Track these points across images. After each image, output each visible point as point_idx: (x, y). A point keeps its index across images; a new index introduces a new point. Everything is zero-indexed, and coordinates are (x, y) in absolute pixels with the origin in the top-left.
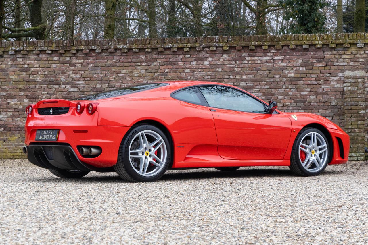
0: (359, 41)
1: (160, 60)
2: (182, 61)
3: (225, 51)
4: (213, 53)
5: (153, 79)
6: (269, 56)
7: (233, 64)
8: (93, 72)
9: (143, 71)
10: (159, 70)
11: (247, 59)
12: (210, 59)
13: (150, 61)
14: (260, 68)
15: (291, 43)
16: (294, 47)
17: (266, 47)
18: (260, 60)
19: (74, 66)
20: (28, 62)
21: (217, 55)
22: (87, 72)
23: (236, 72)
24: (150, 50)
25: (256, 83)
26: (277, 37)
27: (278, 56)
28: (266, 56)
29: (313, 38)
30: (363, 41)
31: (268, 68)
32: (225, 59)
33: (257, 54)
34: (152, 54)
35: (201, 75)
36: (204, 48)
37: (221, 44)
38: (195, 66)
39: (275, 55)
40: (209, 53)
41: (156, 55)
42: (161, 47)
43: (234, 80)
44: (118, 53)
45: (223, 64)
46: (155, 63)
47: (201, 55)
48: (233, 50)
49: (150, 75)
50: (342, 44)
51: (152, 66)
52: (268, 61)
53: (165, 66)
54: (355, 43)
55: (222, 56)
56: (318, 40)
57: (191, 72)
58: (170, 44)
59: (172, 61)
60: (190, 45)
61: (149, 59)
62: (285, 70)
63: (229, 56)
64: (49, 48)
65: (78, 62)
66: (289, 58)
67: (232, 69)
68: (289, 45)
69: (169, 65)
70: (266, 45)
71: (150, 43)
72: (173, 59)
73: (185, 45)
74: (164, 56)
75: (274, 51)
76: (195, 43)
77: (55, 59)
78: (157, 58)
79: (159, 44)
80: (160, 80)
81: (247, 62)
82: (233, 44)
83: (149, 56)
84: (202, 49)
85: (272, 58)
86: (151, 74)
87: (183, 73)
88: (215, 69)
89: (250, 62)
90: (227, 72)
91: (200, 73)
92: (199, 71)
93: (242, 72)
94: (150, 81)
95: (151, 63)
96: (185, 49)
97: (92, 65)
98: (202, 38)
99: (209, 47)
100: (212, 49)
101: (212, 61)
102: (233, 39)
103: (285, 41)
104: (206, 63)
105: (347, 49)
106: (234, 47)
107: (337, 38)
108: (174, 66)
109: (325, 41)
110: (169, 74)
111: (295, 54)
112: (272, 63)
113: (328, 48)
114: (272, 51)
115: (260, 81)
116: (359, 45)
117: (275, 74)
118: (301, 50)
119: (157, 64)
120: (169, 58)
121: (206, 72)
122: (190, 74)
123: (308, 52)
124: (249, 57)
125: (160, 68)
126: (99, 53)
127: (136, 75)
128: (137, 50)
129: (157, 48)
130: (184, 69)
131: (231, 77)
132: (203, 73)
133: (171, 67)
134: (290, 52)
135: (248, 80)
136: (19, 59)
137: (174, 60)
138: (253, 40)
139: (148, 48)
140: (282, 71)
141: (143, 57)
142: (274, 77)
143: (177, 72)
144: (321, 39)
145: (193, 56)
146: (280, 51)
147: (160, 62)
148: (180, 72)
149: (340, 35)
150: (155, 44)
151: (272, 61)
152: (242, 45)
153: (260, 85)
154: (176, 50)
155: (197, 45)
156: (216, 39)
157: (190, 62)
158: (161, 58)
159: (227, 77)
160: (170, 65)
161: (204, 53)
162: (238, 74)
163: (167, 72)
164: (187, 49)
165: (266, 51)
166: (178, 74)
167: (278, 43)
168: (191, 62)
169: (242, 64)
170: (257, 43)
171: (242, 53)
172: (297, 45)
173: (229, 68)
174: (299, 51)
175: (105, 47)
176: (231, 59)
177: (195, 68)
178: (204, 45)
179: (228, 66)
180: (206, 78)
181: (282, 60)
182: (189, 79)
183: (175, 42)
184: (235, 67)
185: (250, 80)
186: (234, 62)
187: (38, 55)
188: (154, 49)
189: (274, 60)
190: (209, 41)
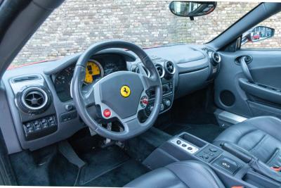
25: (113, 10)
185: (109, 8)
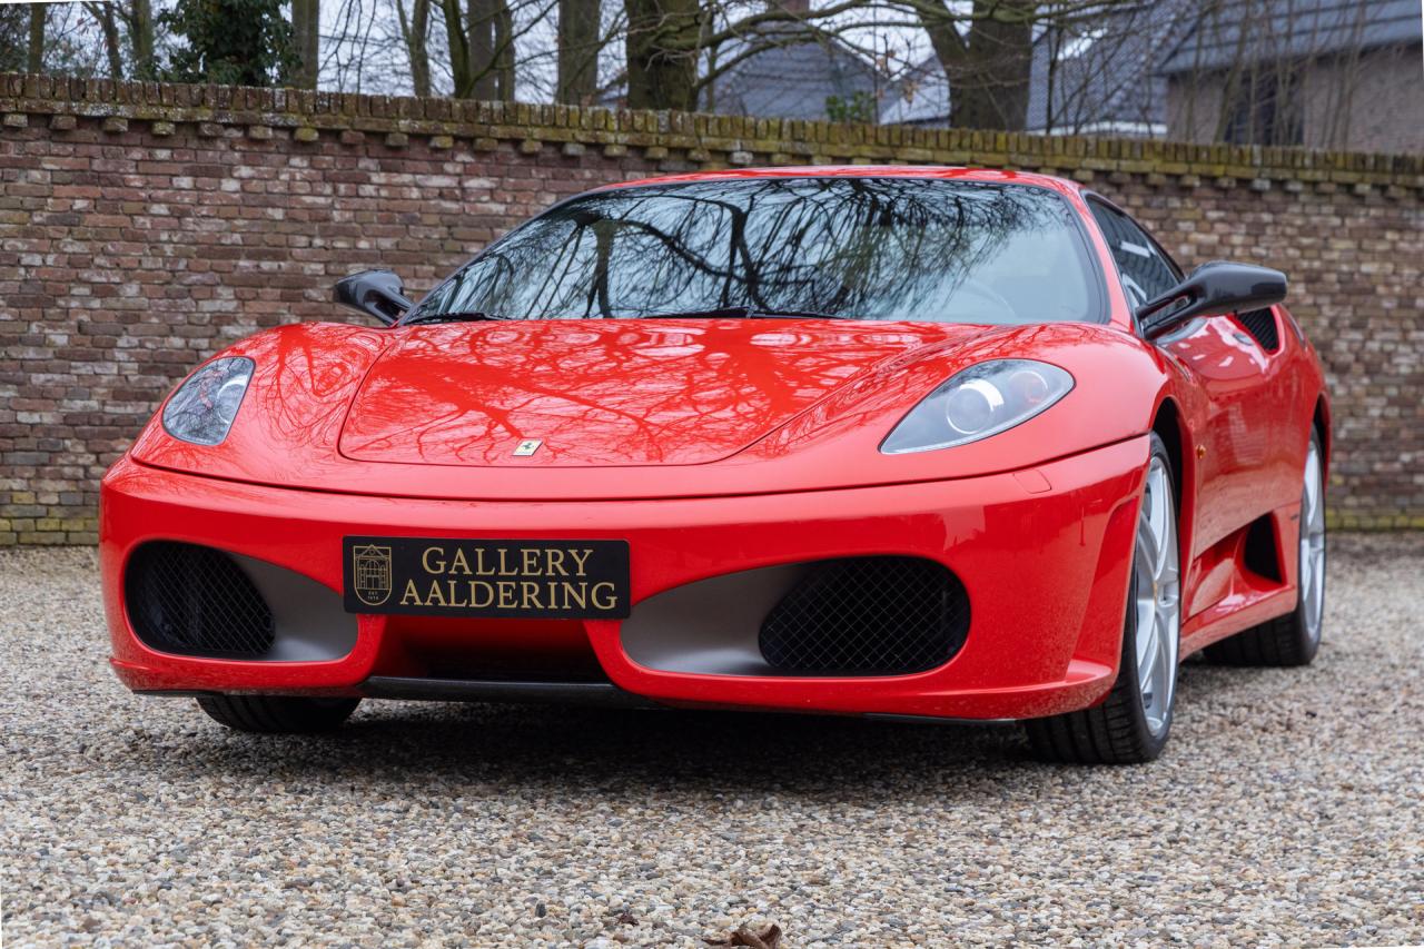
0: (738, 142)
1: (53, 162)
2: (141, 170)
3: (301, 147)
4: (256, 149)
5: (27, 234)
6: (447, 174)
7: (326, 196)
10: (50, 201)
11: (375, 178)
12: (245, 171)
13: (14, 164)
14: (418, 214)
15: (530, 135)
16: (537, 147)
17: (447, 142)
18: (417, 186)
21: (270, 157)
23: (332, 224)
24: (22, 120)
26: (487, 110)
27: (478, 176)
28: (442, 173)
29: (600, 120)
30: (751, 144)
31: (446, 218)
32: (298, 176)
33: (408, 163)
34: (25, 136)
35: (209, 228)
36: (227, 126)
37: (292, 120)
38: (187, 195)
39: (469, 172)
40: (242, 148)
41: (38, 139)
42: (68, 112)
43: (328, 255)
45: (290, 193)
46: (36, 175)
47: (210, 154)
48: (326, 145)
49: (16, 220)
50: (685, 151)
51: (21, 183)
52: (445, 191)
53: (74, 186)
54: (728, 148)
55: (286, 163)
56: (613, 132)
57: (172, 215)
58: (103, 101)
59: (102, 168)
60: (178, 113)
61: (12, 154)
62: (499, 226)
63: (311, 166)
66: (514, 185)
67: (323, 213)
68: (523, 140)
69: (88, 183)
70: (446, 135)
71: (23, 91)
72: (106, 163)
73: (162, 111)
74: (70, 149)
75: (467, 158)
76: (196, 106)
78: (43, 155)
79: (60, 99)
80: (53, 239)
81: (378, 190)
82: (336, 121)
83: (11, 144)
84: (219, 130)
85: (460, 183)
86: (17, 216)
87: (141, 219)
88: (260, 209)
89: (384, 193)
90: (302, 222)
91: (206, 221)
92: (204, 213)
93: (354, 225)
94: (12, 242)
95: (17, 171)
96: (160, 128)
98: (225, 91)
99: (245, 127)
100: (257, 133)
101: (252, 178)
102: (336, 105)
103: (511, 124)
104: (230, 185)
105: (695, 167)
106: (337, 134)
107: (673, 129)
108: (109, 189)
109: (638, 135)
110: (90, 219)
111: (534, 172)
112: (457, 200)
113: (636, 159)
114: (462, 157)
115: (415, 264)
116: (738, 157)
117: (465, 240)
118: (554, 160)
119: (44, 177)
120: (91, 158)
121: (227, 219)
122: (169, 224)
123: (574, 167)
124: (383, 174)
125: (56, 194)
129: (50, 116)
130: (144, 201)
131: (318, 242)
132: (217, 220)
133: (97, 191)
134: (520, 165)
135: (376, 256)
137: (110, 167)
138: (406, 113)
139: (14, 113)
140: (488, 230)
142: (463, 252)
143: (117, 214)
144: (623, 127)
145: (180, 154)
146: (486, 160)
147: (52, 171)
148: (131, 215)
149: (682, 119)
150: (42, 97)
151: (457, 192)
152: (368, 127)
153: (416, 276)
154: (125, 128)
155: (205, 115)
156: (277, 97)
157: (167, 178)
158: (57, 155)
159: (303, 240)
160: (93, 184)
161: (223, 146)
162: (343, 231)
163: (79, 211)
164: (168, 129)
165: (440, 156)
166: (123, 220)
167: (488, 132)
168: (175, 179)
169: (358, 196)
170: (417, 125)
171: (358, 157)
172: (545, 143)
173: (310, 208)
174: (547, 164)
176: (317, 175)
177: (187, 200)
178: (230, 118)
179: (308, 200)
180: (229, 242)
181: (491, 191)
182: (165, 242)
183: (123, 97)
184: (331, 206)
186: (328, 190)
188: (38, 118)
189: (463, 190)
190: (250, 104)
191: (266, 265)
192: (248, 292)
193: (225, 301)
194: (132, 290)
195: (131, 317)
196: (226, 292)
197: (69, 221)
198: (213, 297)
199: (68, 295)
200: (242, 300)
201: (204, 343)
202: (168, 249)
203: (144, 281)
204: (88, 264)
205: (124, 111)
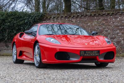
1: (102, 19)
2: (110, 19)
5: (99, 26)
8: (79, 24)
9: (96, 23)
12: (120, 18)
13: (98, 19)
19: (73, 22)
20: (58, 21)
21: (122, 16)
22: (77, 24)
24: (98, 15)
35: (116, 24)
36: (117, 13)
37: (123, 12)
38: (114, 21)
40: (119, 15)
41: (100, 17)
42: (102, 14)
44: (87, 16)
46: (100, 20)
47: (116, 16)
57: (113, 23)
60: (112, 12)
64: (64, 16)
65: (74, 20)
71: (98, 12)
73: (110, 12)
74: (103, 17)
77: (67, 19)
80: (102, 26)
83: (98, 17)
84: (116, 14)
86: (98, 24)
88: (121, 21)
92: (116, 22)
96: (110, 14)
97: (78, 21)
99: (119, 13)
100: (120, 13)
104: (118, 19)
108: (107, 21)
110: (105, 24)
120: (105, 18)
121: (118, 23)
125: (102, 22)
126: (81, 17)
127: (94, 25)
128: (93, 15)
129: (100, 14)
130: (110, 22)
133: (105, 21)
136: (55, 20)
137: (107, 19)
141: (96, 18)
145: (113, 17)
154: (107, 15)
155: (114, 12)
166: (108, 24)
168: (113, 19)
175: (82, 14)
178: (117, 12)
180: (118, 25)
187: (61, 18)
188: (99, 14)
191: (122, 27)
192: (120, 30)
193: (118, 31)
194: (109, 31)
195: (109, 33)
196: (118, 30)
197: (103, 24)
198: (117, 31)
199: (103, 32)
200: (120, 31)
201: (116, 36)
202: (112, 26)
203: (110, 30)
204: (105, 28)
205: (107, 13)
